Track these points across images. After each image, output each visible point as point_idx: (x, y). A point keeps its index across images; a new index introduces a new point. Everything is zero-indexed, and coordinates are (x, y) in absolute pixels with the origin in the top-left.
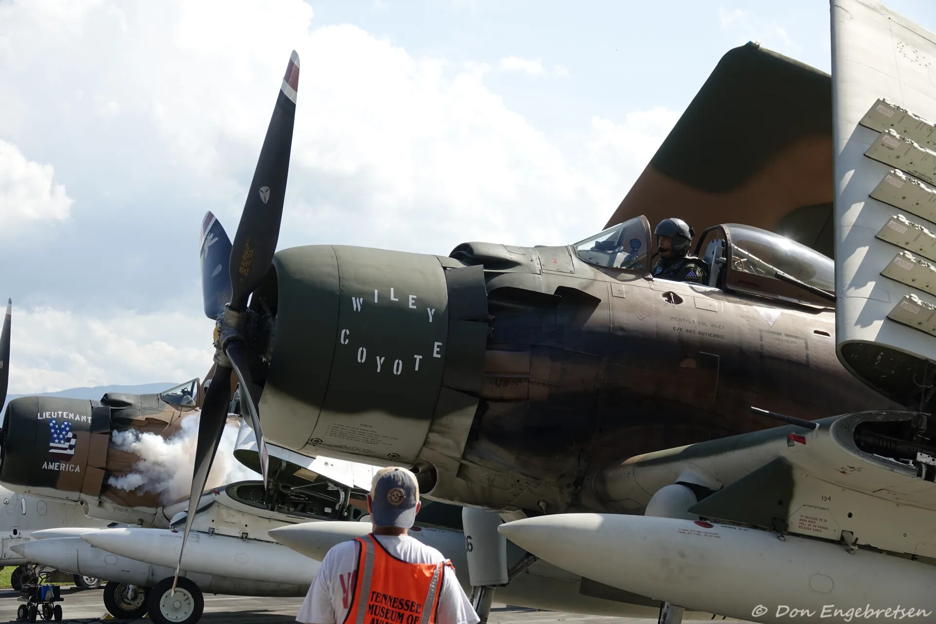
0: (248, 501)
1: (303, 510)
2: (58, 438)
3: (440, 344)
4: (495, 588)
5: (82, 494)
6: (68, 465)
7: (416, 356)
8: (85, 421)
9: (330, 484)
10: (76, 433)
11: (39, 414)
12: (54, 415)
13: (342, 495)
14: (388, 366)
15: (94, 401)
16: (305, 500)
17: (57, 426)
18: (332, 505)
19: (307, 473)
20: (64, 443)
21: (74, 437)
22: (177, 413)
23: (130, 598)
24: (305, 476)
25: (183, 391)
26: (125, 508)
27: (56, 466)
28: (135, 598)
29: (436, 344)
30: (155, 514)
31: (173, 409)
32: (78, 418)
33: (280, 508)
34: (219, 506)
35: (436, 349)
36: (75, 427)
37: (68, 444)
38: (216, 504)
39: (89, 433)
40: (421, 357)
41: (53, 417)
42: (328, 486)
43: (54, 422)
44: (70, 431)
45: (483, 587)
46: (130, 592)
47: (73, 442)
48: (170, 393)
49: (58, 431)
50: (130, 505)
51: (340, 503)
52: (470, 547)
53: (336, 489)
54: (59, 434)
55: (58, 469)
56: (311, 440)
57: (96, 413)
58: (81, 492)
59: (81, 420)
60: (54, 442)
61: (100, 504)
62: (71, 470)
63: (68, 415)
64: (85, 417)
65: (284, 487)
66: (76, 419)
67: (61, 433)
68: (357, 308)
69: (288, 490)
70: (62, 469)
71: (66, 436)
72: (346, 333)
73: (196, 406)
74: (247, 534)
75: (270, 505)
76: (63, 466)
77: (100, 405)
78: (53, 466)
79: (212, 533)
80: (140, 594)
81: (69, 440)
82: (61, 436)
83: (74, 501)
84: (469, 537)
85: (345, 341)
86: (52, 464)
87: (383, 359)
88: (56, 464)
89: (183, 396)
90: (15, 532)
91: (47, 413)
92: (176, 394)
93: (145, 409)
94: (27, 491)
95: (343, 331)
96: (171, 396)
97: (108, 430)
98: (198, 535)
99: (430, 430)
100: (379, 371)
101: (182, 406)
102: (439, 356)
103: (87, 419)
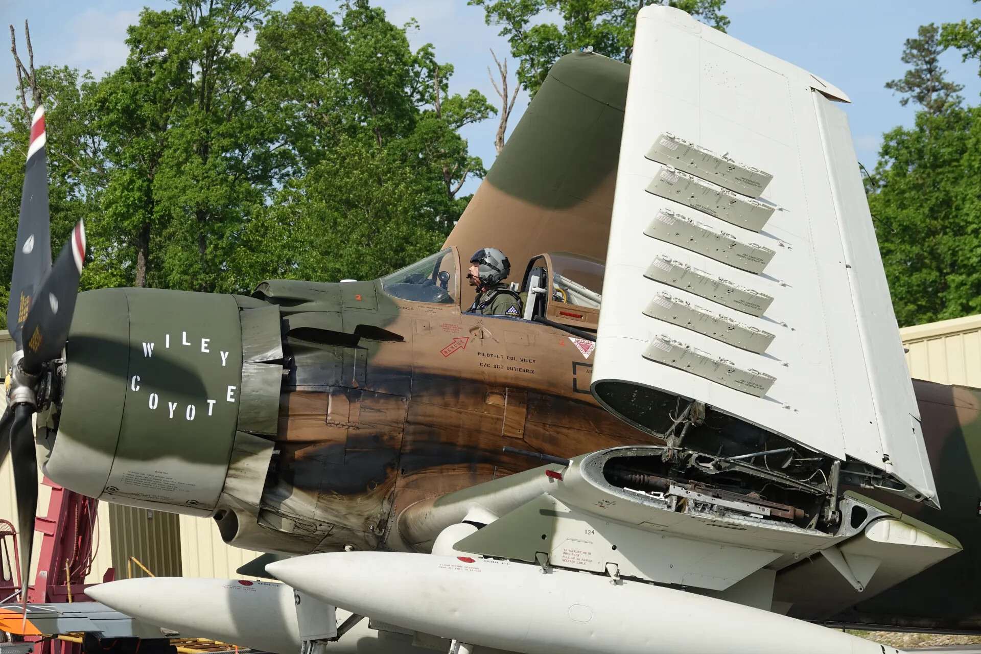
3: (234, 388)
7: (209, 401)
14: (180, 412)
29: (230, 388)
35: (230, 393)
40: (214, 402)
45: (312, 642)
56: (107, 489)
68: (148, 354)
85: (136, 387)
87: (175, 404)
95: (134, 378)
99: (227, 474)
100: (171, 416)
102: (233, 400)
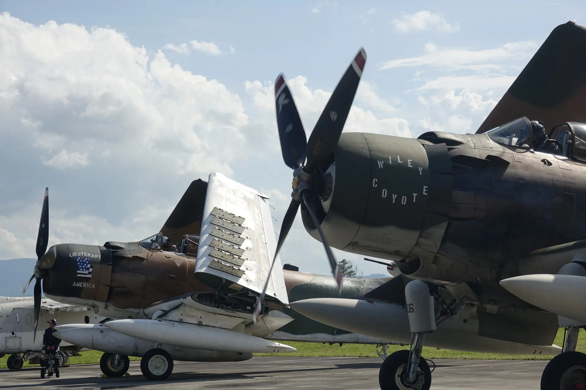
0: (204, 302)
1: (235, 308)
2: (82, 268)
3: (427, 187)
4: (425, 334)
5: (95, 301)
6: (88, 284)
7: (414, 194)
9: (250, 292)
10: (92, 264)
11: (70, 254)
12: (79, 254)
13: (258, 299)
14: (399, 199)
15: (101, 246)
16: (236, 302)
17: (81, 261)
18: (251, 305)
19: (237, 285)
20: (85, 271)
21: (91, 267)
22: (150, 253)
23: (116, 364)
24: (234, 288)
25: (152, 240)
26: (121, 309)
27: (81, 285)
28: (119, 364)
29: (425, 187)
30: (139, 313)
31: (148, 251)
32: (93, 256)
33: (223, 307)
34: (185, 306)
35: (425, 190)
36: (92, 262)
37: (88, 271)
38: (183, 304)
39: (100, 265)
40: (416, 194)
42: (249, 294)
43: (79, 258)
44: (89, 263)
45: (419, 333)
46: (116, 361)
47: (91, 270)
48: (144, 241)
49: (82, 264)
50: (124, 307)
52: (412, 310)
53: (253, 295)
54: (82, 266)
55: (82, 286)
56: (352, 243)
57: (102, 252)
58: (95, 300)
59: (94, 256)
60: (80, 270)
61: (106, 307)
62: (90, 286)
63: (87, 254)
64: (97, 255)
65: (224, 294)
66: (92, 257)
67: (83, 265)
68: (381, 166)
69: (226, 296)
70: (84, 286)
71: (87, 267)
72: (375, 181)
74: (202, 322)
75: (216, 305)
76: (85, 284)
77: (105, 249)
78: (79, 285)
79: (181, 322)
81: (88, 269)
82: (84, 267)
83: (90, 305)
84: (412, 304)
85: (375, 185)
86: (78, 283)
87: (396, 195)
88: (81, 283)
89: (152, 244)
90: (13, 333)
91: (75, 253)
93: (132, 251)
94: (62, 300)
95: (374, 180)
96: (146, 243)
97: (111, 263)
98: (173, 323)
99: (420, 236)
100: (394, 202)
101: (153, 249)
102: (426, 194)
103: (98, 257)
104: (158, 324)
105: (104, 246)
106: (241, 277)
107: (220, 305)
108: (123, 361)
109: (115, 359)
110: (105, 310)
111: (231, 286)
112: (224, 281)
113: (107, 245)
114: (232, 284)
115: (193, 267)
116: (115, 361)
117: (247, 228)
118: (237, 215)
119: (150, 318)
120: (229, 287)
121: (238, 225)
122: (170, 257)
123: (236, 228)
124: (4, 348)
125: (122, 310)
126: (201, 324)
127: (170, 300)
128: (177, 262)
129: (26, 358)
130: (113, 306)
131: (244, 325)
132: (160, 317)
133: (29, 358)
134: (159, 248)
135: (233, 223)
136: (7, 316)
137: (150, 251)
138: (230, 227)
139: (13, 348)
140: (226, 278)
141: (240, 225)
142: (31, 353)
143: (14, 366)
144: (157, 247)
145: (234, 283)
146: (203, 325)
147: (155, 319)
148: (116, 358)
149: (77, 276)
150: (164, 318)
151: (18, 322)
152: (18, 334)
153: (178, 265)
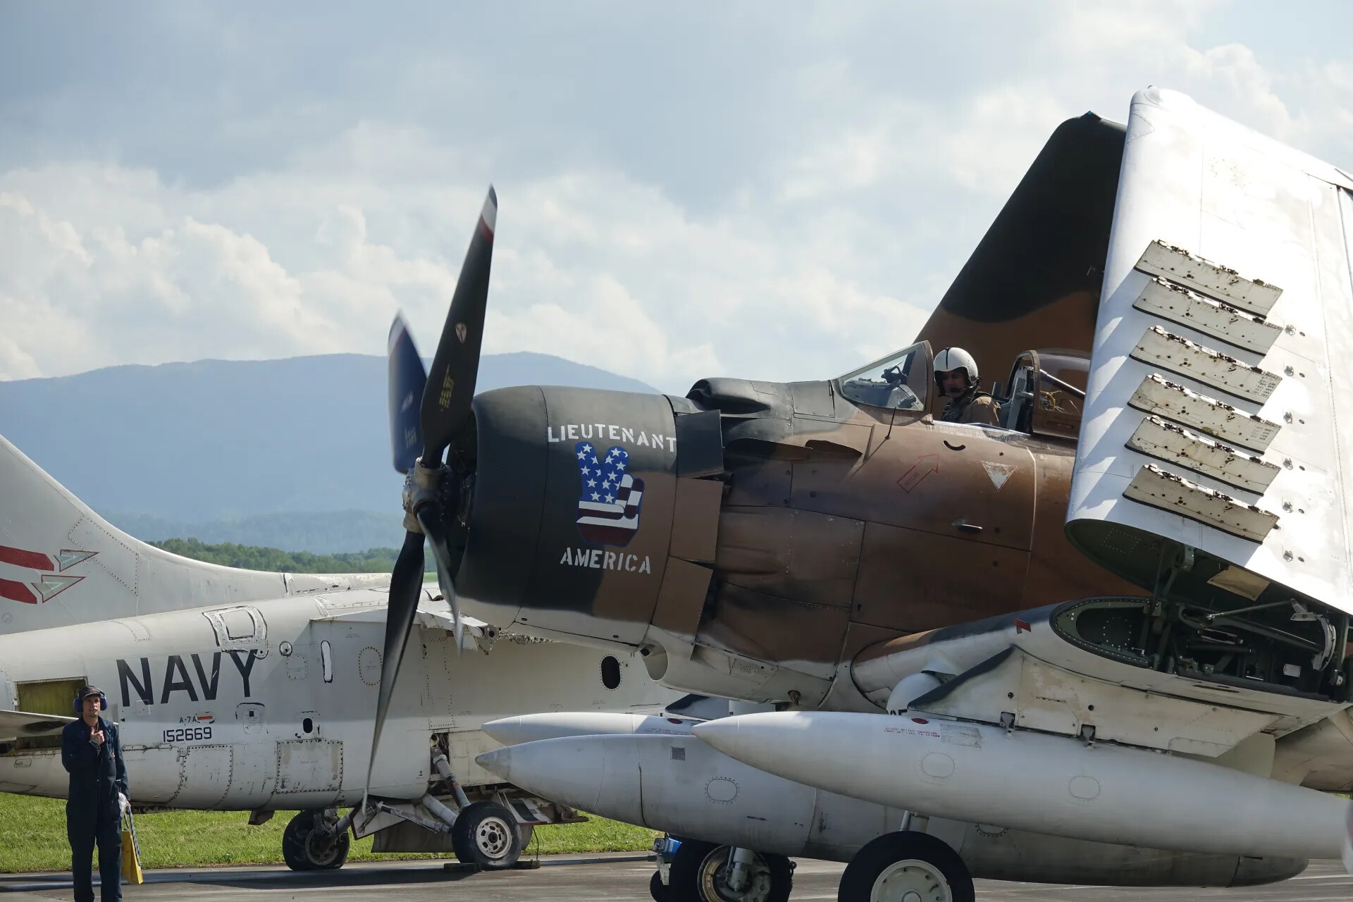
0: (1103, 646)
1: (1231, 670)
2: (599, 488)
5: (652, 627)
6: (622, 555)
8: (662, 447)
9: (1297, 605)
10: (639, 475)
11: (550, 430)
12: (587, 433)
13: (1330, 632)
15: (676, 398)
16: (1238, 645)
17: (595, 460)
18: (1303, 658)
19: (1242, 577)
20: (614, 501)
21: (638, 485)
22: (881, 429)
23: (736, 886)
24: (1234, 586)
25: (888, 374)
26: (756, 662)
27: (594, 558)
28: (746, 888)
30: (832, 679)
31: (869, 420)
32: (643, 440)
33: (1183, 664)
34: (1024, 659)
36: (640, 463)
37: (623, 503)
38: (1017, 653)
39: (671, 478)
41: (585, 436)
42: (1293, 611)
43: (587, 448)
44: (627, 471)
46: (736, 870)
47: (635, 498)
48: (856, 379)
49: (599, 472)
50: (771, 655)
51: (1326, 654)
53: (1311, 617)
54: (600, 480)
55: (598, 566)
57: (684, 426)
58: (651, 623)
60: (590, 499)
61: (697, 653)
62: (630, 567)
63: (619, 433)
64: (661, 437)
65: (1189, 613)
66: (639, 443)
67: (605, 476)
69: (1197, 619)
70: (608, 564)
71: (618, 485)
73: (925, 412)
74: (1094, 727)
75: (1157, 658)
77: (693, 409)
78: (587, 559)
79: (1008, 724)
80: (761, 878)
81: (623, 494)
82: (606, 485)
83: (631, 645)
86: (583, 553)
88: (595, 552)
89: (889, 388)
90: (308, 726)
91: (570, 427)
92: (870, 380)
93: (804, 417)
94: (519, 619)
96: (862, 386)
97: (719, 470)
101: (894, 412)
103: (666, 443)
104: (911, 732)
105: (687, 397)
106: (1261, 543)
107: (1172, 659)
108: (767, 871)
109: (733, 863)
110: (694, 664)
111: (1217, 581)
112: (1190, 557)
113: (703, 392)
114: (1222, 570)
115: (1060, 493)
116: (730, 872)
117: (1289, 329)
118: (1247, 274)
119: (879, 706)
120: (1209, 582)
121: (1250, 317)
122: (963, 447)
123: (1243, 329)
124: (270, 785)
125: (760, 664)
126: (1092, 738)
127: (964, 633)
128: (994, 468)
129: (363, 828)
130: (725, 648)
131: (1271, 739)
132: (921, 703)
133: (374, 826)
134: (919, 406)
135: (1232, 308)
136: (286, 654)
137: (882, 422)
138: (1218, 323)
139: (307, 788)
140: (1196, 544)
141: (1259, 318)
142: (383, 809)
143: (309, 855)
144: (908, 403)
145: (1231, 567)
146: (1100, 741)
147: (901, 712)
148: (736, 859)
149: (579, 521)
150: (938, 708)
151: (328, 677)
152: (328, 729)
153: (999, 480)
